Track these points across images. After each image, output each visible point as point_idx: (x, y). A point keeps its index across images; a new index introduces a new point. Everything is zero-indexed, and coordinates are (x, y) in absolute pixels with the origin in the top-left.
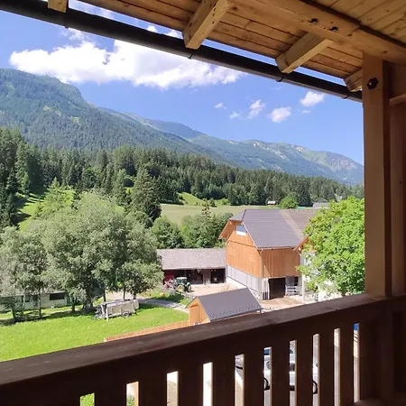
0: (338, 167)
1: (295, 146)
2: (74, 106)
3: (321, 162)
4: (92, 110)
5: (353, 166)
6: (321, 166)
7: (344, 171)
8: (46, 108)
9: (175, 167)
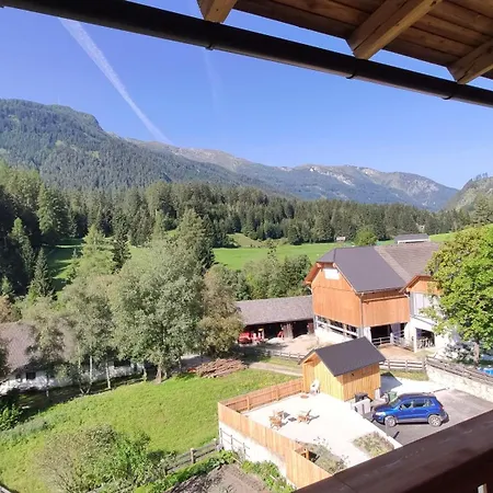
0: (415, 191)
1: (362, 169)
2: (92, 139)
3: (394, 185)
4: (113, 141)
5: (433, 187)
6: (395, 190)
7: (423, 194)
8: (59, 143)
9: (221, 204)
